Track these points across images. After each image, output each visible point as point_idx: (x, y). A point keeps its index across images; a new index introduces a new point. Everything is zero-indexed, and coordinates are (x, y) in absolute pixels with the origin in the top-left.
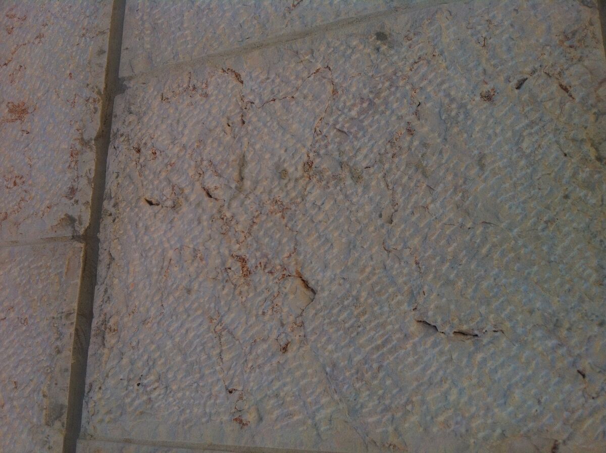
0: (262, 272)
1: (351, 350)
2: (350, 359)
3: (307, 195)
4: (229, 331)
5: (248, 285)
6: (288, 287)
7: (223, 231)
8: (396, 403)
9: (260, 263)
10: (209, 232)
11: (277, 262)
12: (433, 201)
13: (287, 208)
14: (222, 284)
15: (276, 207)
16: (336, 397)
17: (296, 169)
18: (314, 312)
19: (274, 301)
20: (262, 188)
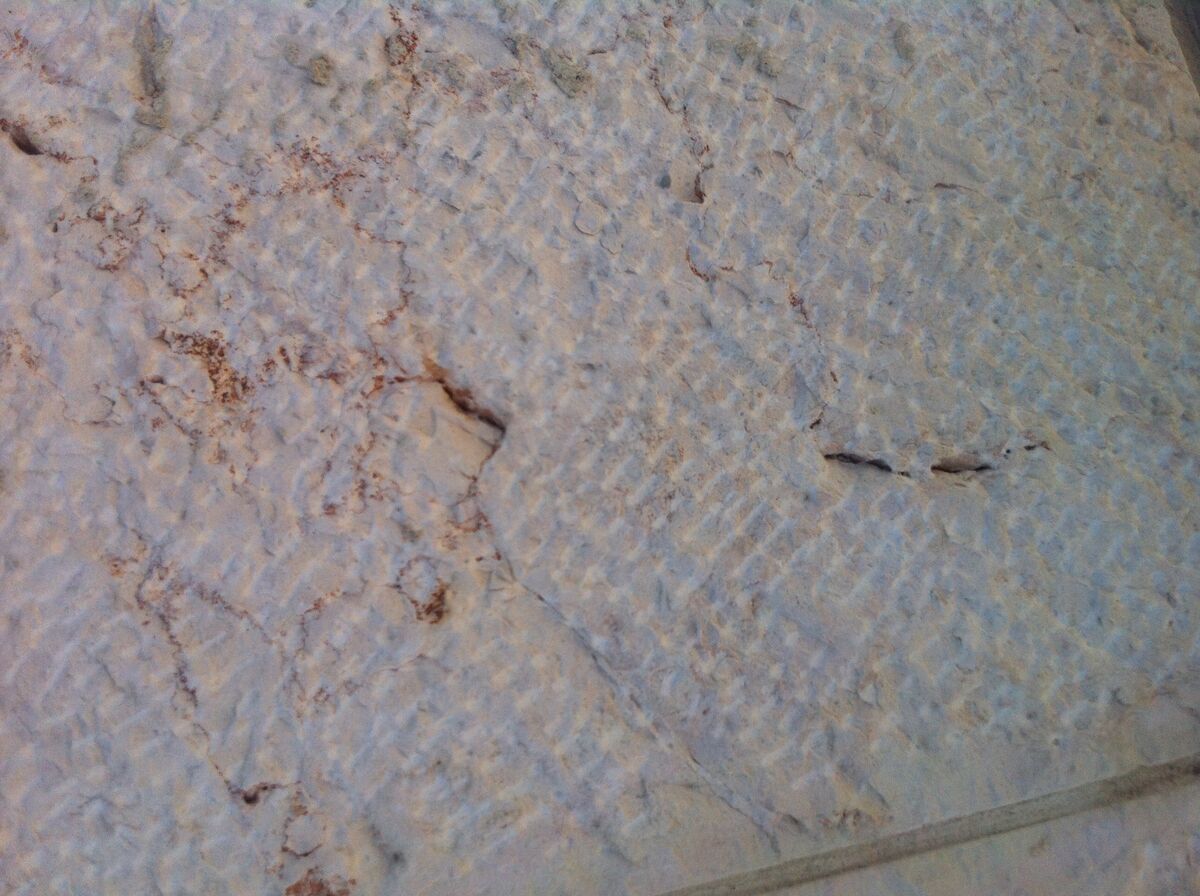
0: (293, 377)
1: (660, 569)
2: (662, 595)
3: (417, 131)
4: (201, 592)
5: (248, 426)
6: (405, 415)
7: (110, 258)
8: (828, 691)
9: (283, 351)
10: (48, 266)
11: (349, 341)
12: (801, 138)
13: (348, 174)
14: (137, 438)
15: (306, 172)
16: (643, 719)
17: (362, 56)
18: (513, 477)
19: (363, 465)
20: (245, 115)
